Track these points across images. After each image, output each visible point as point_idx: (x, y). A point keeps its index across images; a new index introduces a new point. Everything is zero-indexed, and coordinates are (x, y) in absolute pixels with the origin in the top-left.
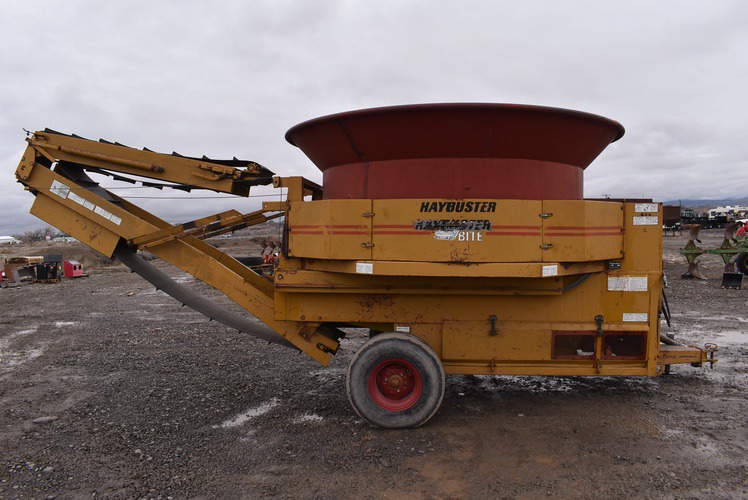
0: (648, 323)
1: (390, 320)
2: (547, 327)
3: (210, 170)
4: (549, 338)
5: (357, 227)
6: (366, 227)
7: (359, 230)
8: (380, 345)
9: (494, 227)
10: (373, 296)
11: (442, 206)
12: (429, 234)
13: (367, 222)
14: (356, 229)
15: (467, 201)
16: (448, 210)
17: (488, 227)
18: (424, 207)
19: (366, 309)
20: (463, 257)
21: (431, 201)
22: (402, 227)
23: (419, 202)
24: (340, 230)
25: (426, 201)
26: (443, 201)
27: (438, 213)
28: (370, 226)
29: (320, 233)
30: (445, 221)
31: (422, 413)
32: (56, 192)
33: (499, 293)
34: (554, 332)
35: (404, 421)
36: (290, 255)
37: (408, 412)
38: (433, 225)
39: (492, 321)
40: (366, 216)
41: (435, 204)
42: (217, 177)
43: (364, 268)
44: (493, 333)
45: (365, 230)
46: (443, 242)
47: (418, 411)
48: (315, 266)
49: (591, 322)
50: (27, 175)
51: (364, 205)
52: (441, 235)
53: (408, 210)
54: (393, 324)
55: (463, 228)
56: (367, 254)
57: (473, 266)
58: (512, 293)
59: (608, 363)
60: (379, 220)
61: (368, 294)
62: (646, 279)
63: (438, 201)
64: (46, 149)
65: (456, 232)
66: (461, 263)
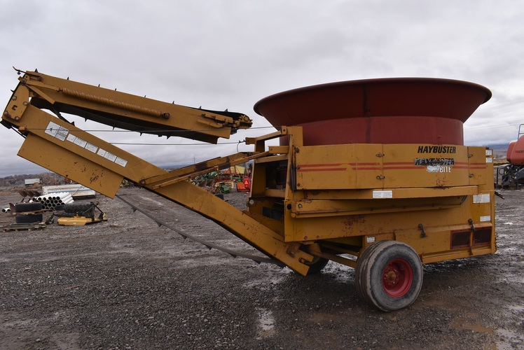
0: (491, 222)
1: (363, 234)
2: (447, 229)
3: (213, 119)
4: (449, 236)
5: (373, 164)
6: (379, 164)
7: (375, 166)
8: (389, 251)
9: (456, 163)
10: (352, 217)
11: (430, 149)
12: (424, 168)
13: (380, 160)
14: (371, 166)
15: (444, 145)
16: (434, 152)
17: (453, 163)
18: (420, 150)
19: (348, 227)
20: (442, 183)
21: (424, 145)
22: (406, 163)
23: (417, 146)
24: (363, 166)
25: (421, 145)
26: (431, 145)
27: (428, 154)
28: (381, 163)
29: (344, 169)
30: (432, 159)
31: (415, 294)
32: (53, 134)
33: (431, 208)
34: (452, 231)
35: (405, 302)
36: (298, 188)
37: (406, 296)
38: (426, 162)
39: (420, 228)
40: (379, 156)
41: (426, 147)
42: (220, 125)
43: (379, 194)
44: (423, 235)
45: (378, 166)
46: (432, 173)
47: (412, 294)
48: (320, 196)
49: (466, 224)
50: (20, 116)
51: (377, 148)
52: (431, 169)
53: (409, 151)
54: (364, 236)
55: (442, 163)
56: (380, 184)
57: (447, 189)
58: (437, 208)
59: (476, 248)
60: (388, 158)
61: (350, 216)
62: (489, 195)
63: (428, 145)
64: (41, 89)
65: (438, 166)
66: (441, 187)
